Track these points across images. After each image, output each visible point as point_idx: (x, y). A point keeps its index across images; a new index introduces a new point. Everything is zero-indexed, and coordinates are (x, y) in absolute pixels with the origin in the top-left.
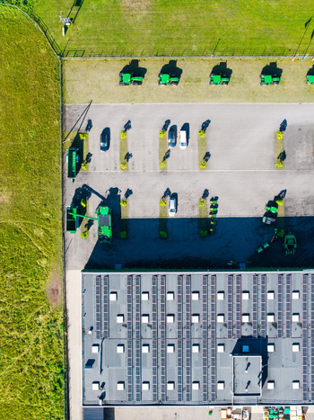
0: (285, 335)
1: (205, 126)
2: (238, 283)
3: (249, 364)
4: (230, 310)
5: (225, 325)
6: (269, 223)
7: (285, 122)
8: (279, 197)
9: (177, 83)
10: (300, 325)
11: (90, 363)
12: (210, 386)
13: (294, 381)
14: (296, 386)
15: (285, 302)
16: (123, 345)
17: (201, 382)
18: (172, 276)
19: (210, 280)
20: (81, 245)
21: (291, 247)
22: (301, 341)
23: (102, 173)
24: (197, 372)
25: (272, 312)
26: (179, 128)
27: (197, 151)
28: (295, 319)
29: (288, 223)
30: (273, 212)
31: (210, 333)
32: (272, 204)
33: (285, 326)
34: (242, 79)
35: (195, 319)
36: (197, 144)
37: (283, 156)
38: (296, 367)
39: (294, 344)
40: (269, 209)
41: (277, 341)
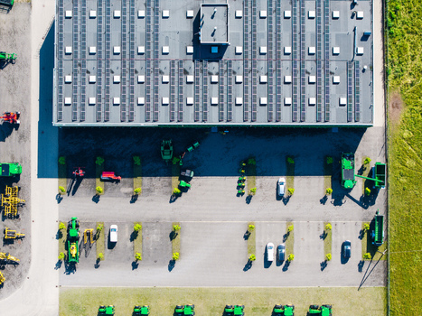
0: (176, 62)
1: (249, 265)
2: (222, 114)
3: (213, 35)
4: (230, 88)
5: (234, 73)
6: (188, 171)
7: (170, 269)
8: (177, 196)
9: (276, 307)
10: (161, 72)
11: (366, 37)
12: (249, 14)
13: (167, 18)
14: (166, 13)
15: (176, 94)
16: (334, 54)
17: (258, 18)
18: (286, 121)
19: (249, 117)
20: (370, 151)
21: (167, 147)
22: (161, 56)
23: (349, 220)
24: (262, 28)
25: (189, 85)
26: (274, 263)
27: (257, 241)
28: (166, 78)
29: (168, 170)
30: (183, 181)
31: (250, 65)
32: (184, 190)
33: (176, 71)
34: (212, 311)
35: (264, 79)
36: (257, 248)
37: (173, 235)
38: (165, 32)
39: (167, 54)
40: (188, 185)
41: (185, 56)
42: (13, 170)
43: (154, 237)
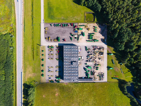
1: (48, 67)
2: (65, 64)
3: (74, 63)
4: (68, 65)
6: (59, 60)
7: (48, 58)
9: (44, 70)
11: (74, 81)
12: (76, 67)
13: (76, 58)
15: (67, 59)
18: (64, 72)
19: (65, 67)
20: (61, 81)
23: (53, 78)
24: (75, 69)
25: (68, 61)
26: (49, 70)
27: (51, 68)
28: (69, 58)
29: (59, 58)
31: (70, 67)
32: (57, 60)
34: (43, 63)
35: (69, 69)
37: (52, 59)
38: (74, 58)
41: (71, 60)
42: (59, 41)
43: (52, 56)
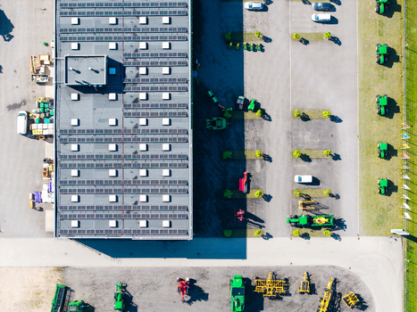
0: (126, 111)
1: (335, 40)
2: (179, 63)
3: (97, 72)
4: (152, 55)
5: (137, 51)
6: (238, 102)
7: (340, 121)
8: (263, 113)
9: (378, 12)
10: (136, 127)
12: (75, 35)
13: (79, 120)
14: (74, 122)
15: (159, 111)
17: (79, 27)
19: (183, 35)
21: (214, 123)
22: (120, 127)
24: (89, 22)
25: (150, 98)
26: (333, 14)
27: (310, 32)
28: (142, 121)
29: (238, 123)
30: (249, 107)
31: (129, 35)
32: (257, 106)
33: (135, 111)
34: (382, 78)
35: (143, 20)
36: (318, 32)
37: (305, 118)
38: (94, 123)
39: (117, 121)
40: (253, 102)
41: (120, 103)
42: (238, 284)
43: (307, 138)
